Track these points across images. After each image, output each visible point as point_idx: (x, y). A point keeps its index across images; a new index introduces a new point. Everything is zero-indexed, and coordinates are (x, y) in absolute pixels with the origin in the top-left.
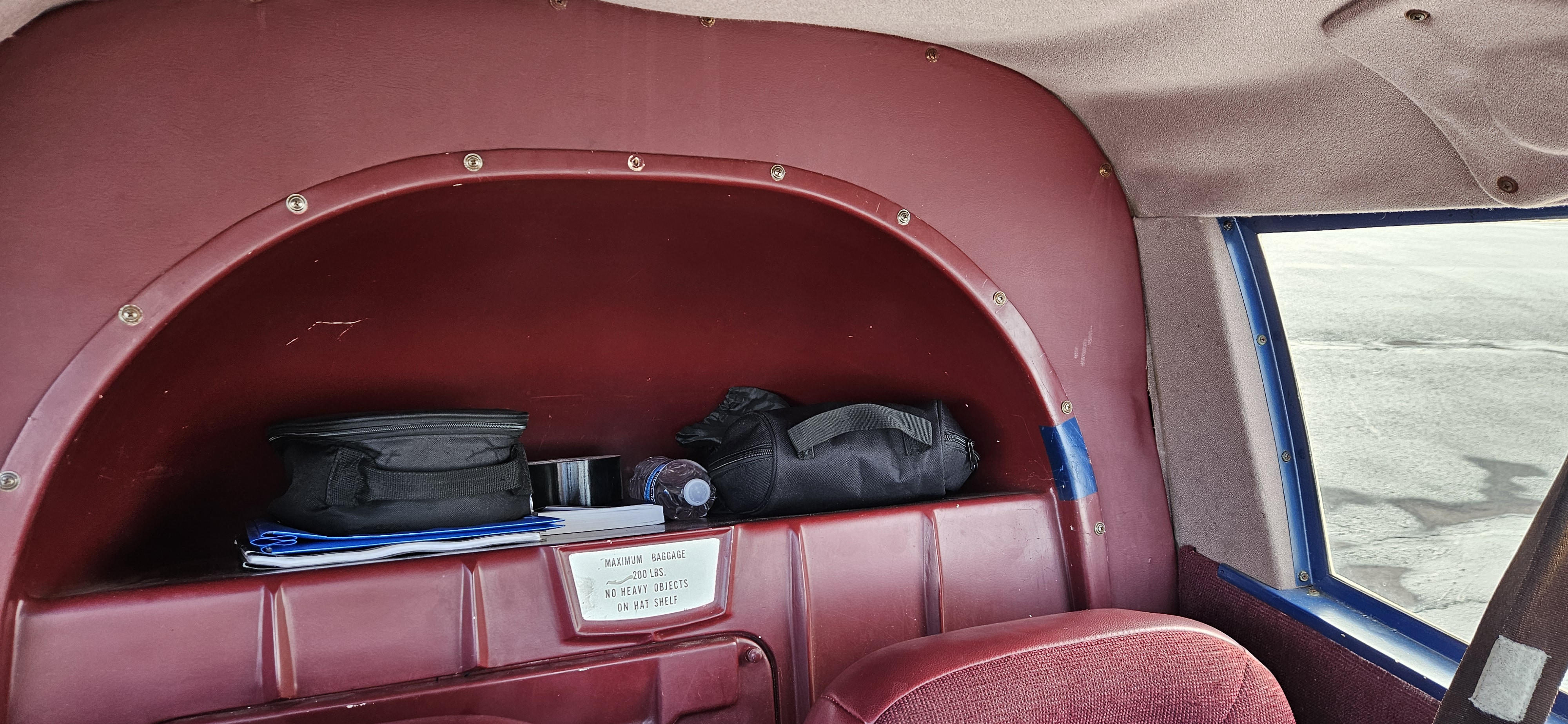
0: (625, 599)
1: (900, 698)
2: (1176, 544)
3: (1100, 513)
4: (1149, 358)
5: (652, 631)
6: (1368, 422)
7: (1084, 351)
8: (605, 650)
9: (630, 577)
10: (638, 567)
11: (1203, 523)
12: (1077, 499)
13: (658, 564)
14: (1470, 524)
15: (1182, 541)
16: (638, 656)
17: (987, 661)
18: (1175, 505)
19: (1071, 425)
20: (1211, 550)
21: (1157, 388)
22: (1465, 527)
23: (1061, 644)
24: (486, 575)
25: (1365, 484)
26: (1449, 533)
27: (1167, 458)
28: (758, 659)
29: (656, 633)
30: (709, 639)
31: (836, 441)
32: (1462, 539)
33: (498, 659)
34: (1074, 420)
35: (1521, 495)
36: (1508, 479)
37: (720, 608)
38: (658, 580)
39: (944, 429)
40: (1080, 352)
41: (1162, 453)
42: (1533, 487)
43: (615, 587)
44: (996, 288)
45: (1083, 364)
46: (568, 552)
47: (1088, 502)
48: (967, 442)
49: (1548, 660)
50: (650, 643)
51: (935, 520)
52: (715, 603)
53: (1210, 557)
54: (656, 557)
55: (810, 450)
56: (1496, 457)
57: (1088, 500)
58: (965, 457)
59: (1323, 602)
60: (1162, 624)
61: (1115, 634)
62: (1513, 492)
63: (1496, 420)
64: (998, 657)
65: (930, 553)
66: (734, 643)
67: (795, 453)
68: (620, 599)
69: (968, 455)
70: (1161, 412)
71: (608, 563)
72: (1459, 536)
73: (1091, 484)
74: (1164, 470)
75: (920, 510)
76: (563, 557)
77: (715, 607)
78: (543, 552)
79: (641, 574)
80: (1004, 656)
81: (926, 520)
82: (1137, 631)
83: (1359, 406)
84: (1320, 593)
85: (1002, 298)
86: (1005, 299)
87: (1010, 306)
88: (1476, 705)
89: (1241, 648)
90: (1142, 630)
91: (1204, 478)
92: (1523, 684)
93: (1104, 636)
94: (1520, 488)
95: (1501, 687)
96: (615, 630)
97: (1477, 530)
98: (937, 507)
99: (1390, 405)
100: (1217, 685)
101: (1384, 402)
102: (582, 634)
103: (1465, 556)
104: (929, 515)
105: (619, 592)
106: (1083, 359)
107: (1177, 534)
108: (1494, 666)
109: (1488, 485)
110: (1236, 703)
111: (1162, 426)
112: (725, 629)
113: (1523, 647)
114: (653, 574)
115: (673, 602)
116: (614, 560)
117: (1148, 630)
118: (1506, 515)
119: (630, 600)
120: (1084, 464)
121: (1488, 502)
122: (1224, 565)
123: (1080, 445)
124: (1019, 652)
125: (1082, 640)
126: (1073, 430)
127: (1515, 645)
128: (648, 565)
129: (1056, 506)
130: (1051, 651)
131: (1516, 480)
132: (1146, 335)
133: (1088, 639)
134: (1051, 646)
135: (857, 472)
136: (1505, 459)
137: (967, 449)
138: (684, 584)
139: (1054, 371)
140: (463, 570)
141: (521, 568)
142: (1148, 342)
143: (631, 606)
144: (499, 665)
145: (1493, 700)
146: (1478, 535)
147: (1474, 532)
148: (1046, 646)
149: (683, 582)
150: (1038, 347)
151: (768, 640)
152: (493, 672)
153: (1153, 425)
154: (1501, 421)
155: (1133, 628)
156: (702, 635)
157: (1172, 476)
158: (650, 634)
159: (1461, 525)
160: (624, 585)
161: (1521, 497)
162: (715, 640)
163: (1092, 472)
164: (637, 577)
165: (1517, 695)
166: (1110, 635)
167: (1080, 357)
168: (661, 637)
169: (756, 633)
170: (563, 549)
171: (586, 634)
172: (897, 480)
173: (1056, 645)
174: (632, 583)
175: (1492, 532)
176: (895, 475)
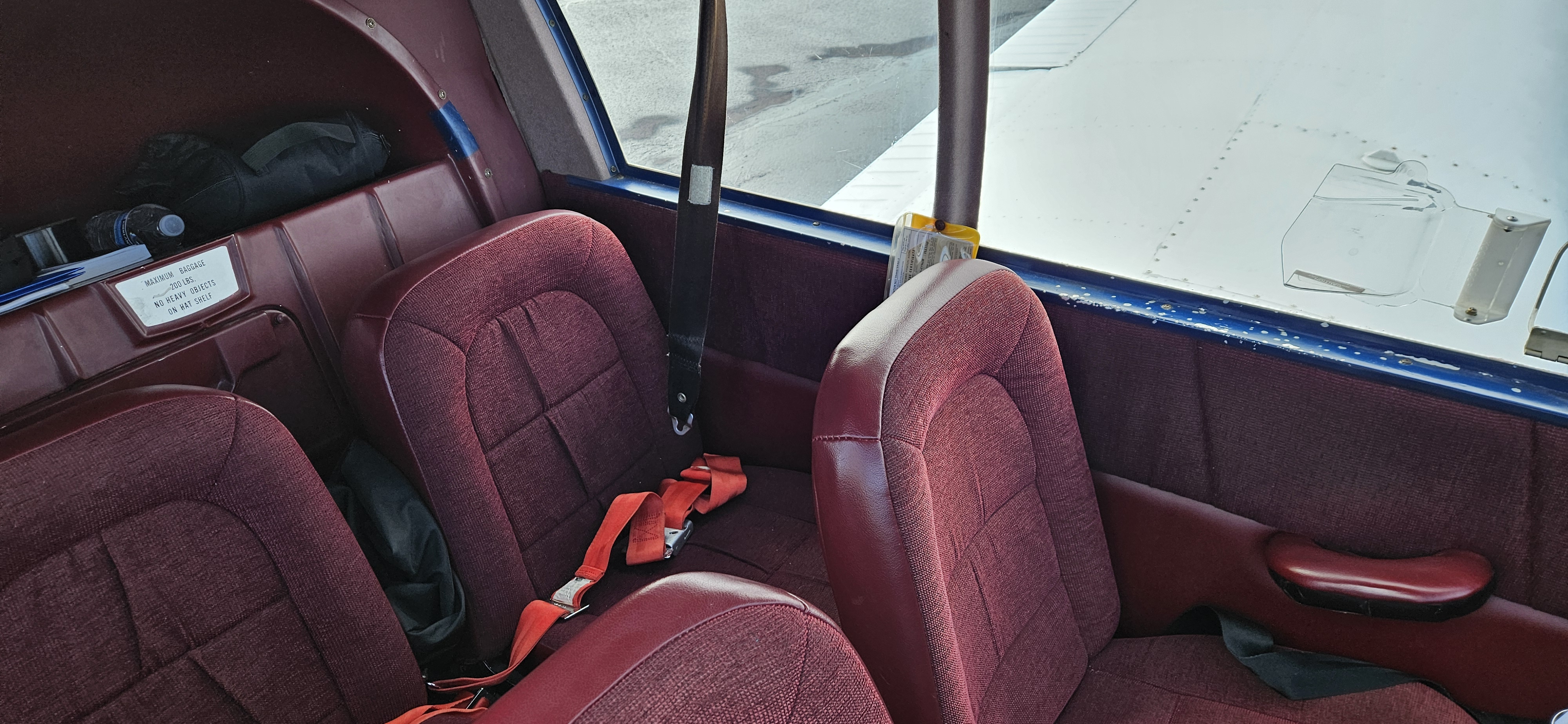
0: (172, 305)
1: (403, 298)
2: (537, 170)
3: (485, 163)
4: (486, 48)
5: (201, 321)
6: (664, 54)
7: (442, 51)
8: (169, 345)
9: (169, 289)
10: (172, 280)
11: (550, 153)
12: (468, 157)
13: (187, 275)
14: (746, 120)
15: (541, 168)
16: (199, 341)
17: (447, 263)
18: (531, 145)
19: (448, 107)
20: (558, 169)
21: (497, 67)
22: (743, 124)
23: (488, 242)
24: (53, 316)
25: (672, 108)
26: (734, 131)
27: (517, 115)
28: (285, 319)
29: (205, 322)
30: (244, 316)
31: (282, 156)
32: (743, 133)
33: (90, 372)
34: (449, 102)
35: (774, 90)
36: (765, 79)
37: (245, 293)
38: (192, 285)
39: (360, 129)
40: (439, 53)
41: (513, 113)
42: (781, 82)
43: (160, 298)
44: (366, 16)
45: (444, 61)
46: (113, 284)
47: (475, 157)
48: (379, 136)
49: (713, 170)
50: (203, 330)
51: (376, 195)
52: (240, 291)
53: (559, 173)
54: (183, 270)
55: (264, 168)
56: (755, 63)
57: (475, 156)
58: (381, 146)
59: (626, 181)
60: (542, 216)
61: (516, 228)
62: (770, 89)
63: (751, 33)
64: (453, 260)
65: (381, 217)
66: (265, 314)
67: (253, 172)
68: (168, 306)
69: (383, 145)
70: (505, 85)
71: (148, 283)
72: (741, 132)
73: (474, 145)
74: (518, 124)
75: (363, 191)
76: (111, 287)
77: (241, 293)
78: (94, 289)
79: (175, 286)
80: (456, 258)
81: (370, 197)
82: (528, 223)
83: (656, 41)
84: (625, 177)
85: (373, 24)
86: (375, 23)
87: (380, 28)
88: (691, 202)
89: (588, 218)
90: (531, 222)
91: (543, 123)
92: (707, 185)
93: (511, 231)
94: (773, 84)
95: (698, 189)
96: (173, 327)
97: (751, 124)
98: (375, 186)
99: (678, 36)
100: (579, 241)
101: (673, 34)
102: (150, 336)
103: (746, 145)
104: (371, 193)
105: (165, 302)
106: (443, 57)
107: (537, 164)
108: (693, 180)
109: (753, 88)
110: (592, 247)
111: (508, 94)
112: (253, 307)
113: (702, 167)
114: (186, 283)
115: (209, 297)
116: (151, 280)
117: (534, 221)
118: (768, 107)
119: (177, 304)
120: (466, 132)
121: (755, 100)
122: (568, 176)
123: (458, 119)
124: (464, 253)
125: (499, 237)
126: (452, 110)
127: (699, 167)
128: (179, 277)
129: (455, 166)
130: (483, 248)
131: (771, 79)
132: (479, 32)
133: (502, 235)
134: (482, 245)
135: (305, 175)
136: (762, 64)
137: (380, 140)
138: (212, 284)
139: (425, 70)
140: (36, 318)
141: (81, 304)
142: (482, 36)
143: (179, 308)
144: (93, 375)
145: (697, 197)
146: (752, 128)
147: (749, 126)
148: (479, 246)
149: (210, 282)
150: (409, 54)
151: (286, 306)
152: (92, 381)
153: (502, 95)
154: (755, 33)
155: (526, 222)
156: (238, 315)
157: (524, 127)
158: (201, 323)
159: (740, 123)
160: (168, 295)
161: (775, 91)
162: (249, 316)
163: (472, 137)
164: (174, 287)
165: (705, 191)
166: (514, 230)
167: (440, 57)
168: (209, 324)
169: (277, 303)
170: (109, 282)
171: (152, 336)
172: (338, 174)
173: (485, 243)
174: (172, 293)
175: (760, 123)
176: (335, 171)
